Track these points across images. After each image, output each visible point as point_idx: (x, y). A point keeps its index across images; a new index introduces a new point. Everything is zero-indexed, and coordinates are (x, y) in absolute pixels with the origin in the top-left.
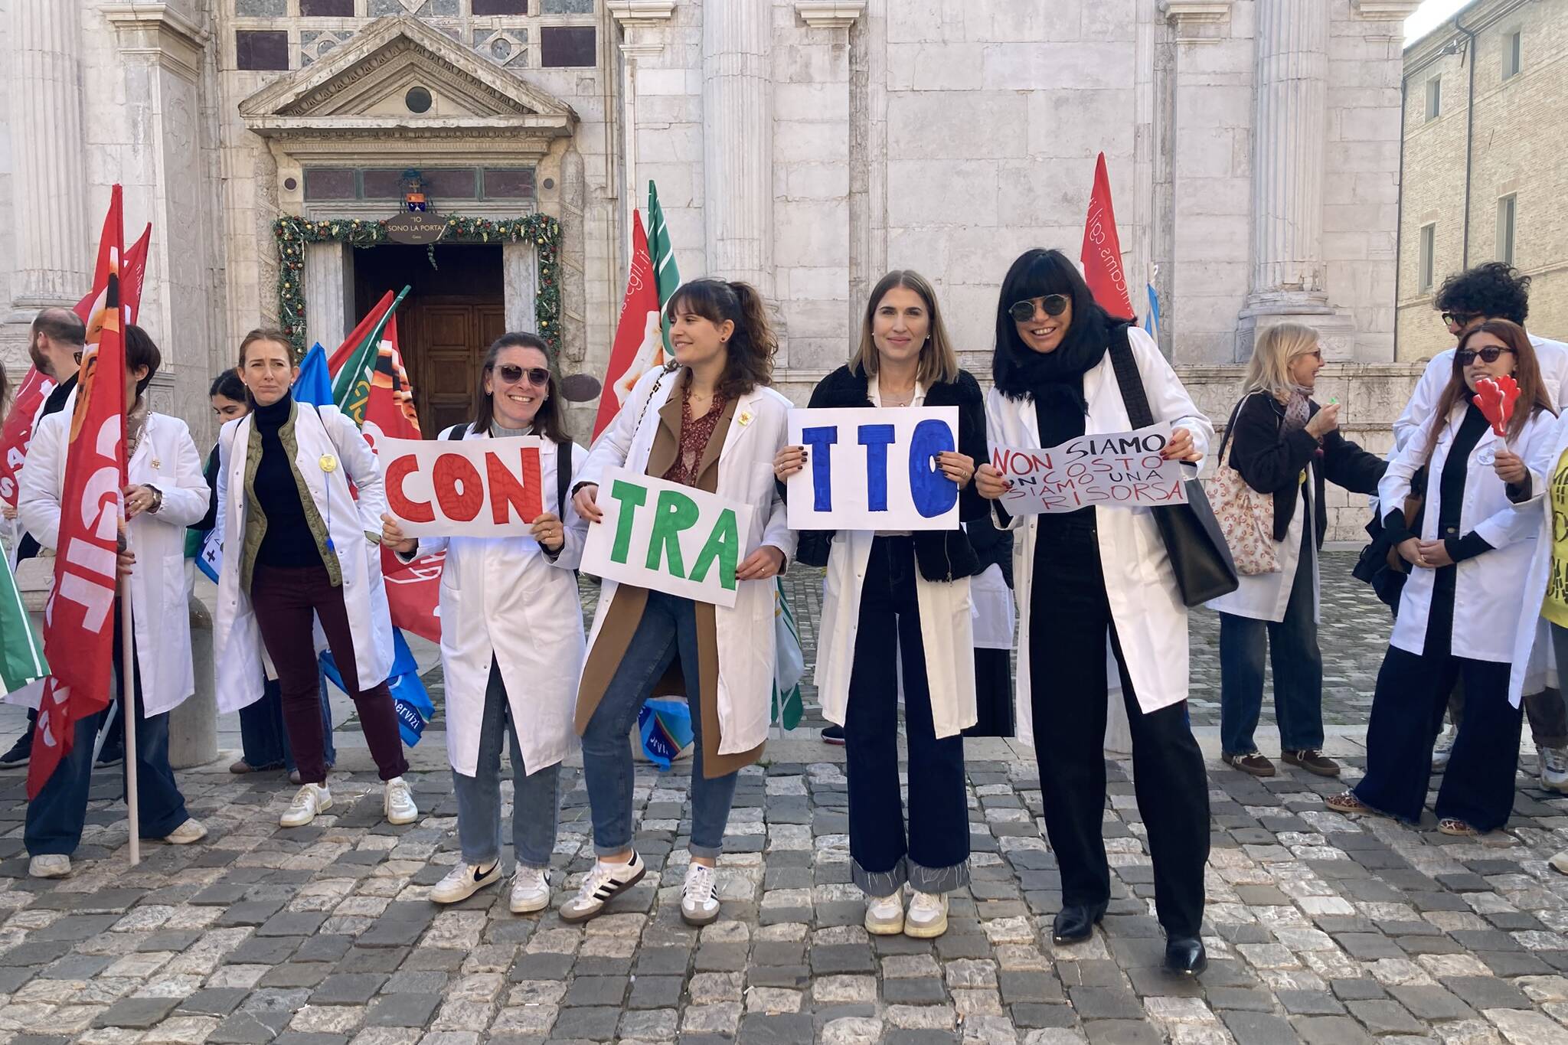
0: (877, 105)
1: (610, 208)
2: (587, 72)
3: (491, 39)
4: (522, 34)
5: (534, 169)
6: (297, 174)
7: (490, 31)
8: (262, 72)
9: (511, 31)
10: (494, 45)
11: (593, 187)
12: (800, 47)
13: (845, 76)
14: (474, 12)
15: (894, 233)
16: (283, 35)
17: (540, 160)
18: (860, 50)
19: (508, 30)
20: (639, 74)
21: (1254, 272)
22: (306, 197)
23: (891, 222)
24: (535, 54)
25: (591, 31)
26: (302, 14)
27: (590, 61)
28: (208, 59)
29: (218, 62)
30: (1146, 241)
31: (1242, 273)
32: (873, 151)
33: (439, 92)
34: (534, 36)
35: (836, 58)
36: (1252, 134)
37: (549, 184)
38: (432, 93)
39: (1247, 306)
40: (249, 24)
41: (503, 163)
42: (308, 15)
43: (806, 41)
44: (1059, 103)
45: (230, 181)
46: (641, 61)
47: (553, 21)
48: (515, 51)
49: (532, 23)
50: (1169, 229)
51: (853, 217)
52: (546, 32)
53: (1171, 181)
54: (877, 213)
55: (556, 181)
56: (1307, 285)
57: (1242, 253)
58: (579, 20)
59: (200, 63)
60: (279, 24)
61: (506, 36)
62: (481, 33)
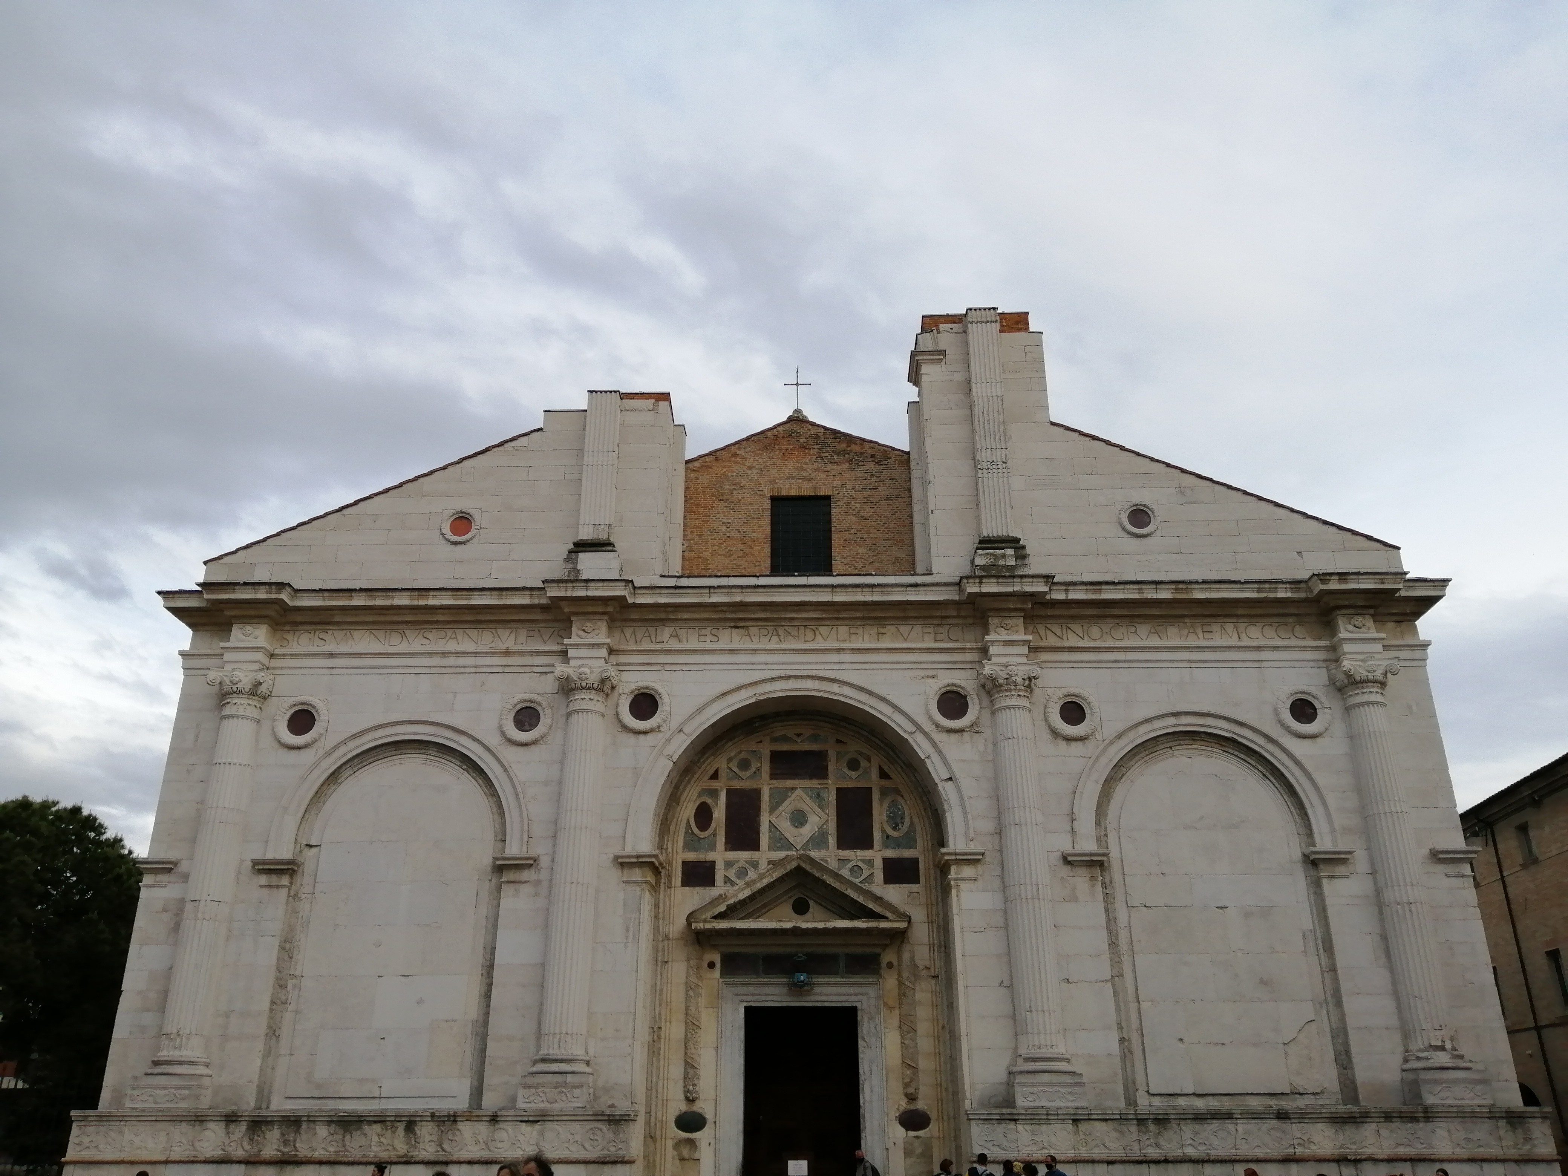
0: (1122, 915)
1: (933, 982)
2: (914, 887)
3: (850, 865)
4: (870, 862)
5: (879, 955)
6: (717, 958)
7: (848, 860)
8: (697, 888)
9: (863, 861)
10: (852, 870)
11: (921, 967)
12: (1068, 878)
13: (1101, 897)
14: (838, 848)
15: (1145, 1006)
16: (713, 864)
17: (884, 950)
18: (1107, 880)
19: (861, 860)
20: (962, 894)
21: (1406, 1035)
22: (722, 975)
23: (1141, 998)
24: (879, 876)
25: (915, 861)
26: (726, 850)
27: (916, 881)
28: (663, 881)
29: (670, 882)
30: (1324, 1012)
31: (1397, 1037)
32: (1124, 947)
33: (814, 901)
34: (879, 863)
35: (1093, 886)
36: (1384, 938)
37: (890, 965)
38: (811, 903)
39: (1406, 1061)
40: (691, 856)
41: (859, 950)
42: (730, 850)
43: (1072, 874)
44: (1247, 915)
45: (670, 964)
46: (963, 885)
47: (890, 853)
48: (866, 874)
49: (877, 855)
50: (1339, 1003)
51: (1116, 994)
52: (886, 861)
53: (1333, 969)
54: (1131, 989)
55: (895, 963)
56: (1448, 1046)
57: (1394, 1021)
58: (907, 853)
59: (658, 882)
60: (711, 856)
61: (860, 864)
62: (843, 861)
